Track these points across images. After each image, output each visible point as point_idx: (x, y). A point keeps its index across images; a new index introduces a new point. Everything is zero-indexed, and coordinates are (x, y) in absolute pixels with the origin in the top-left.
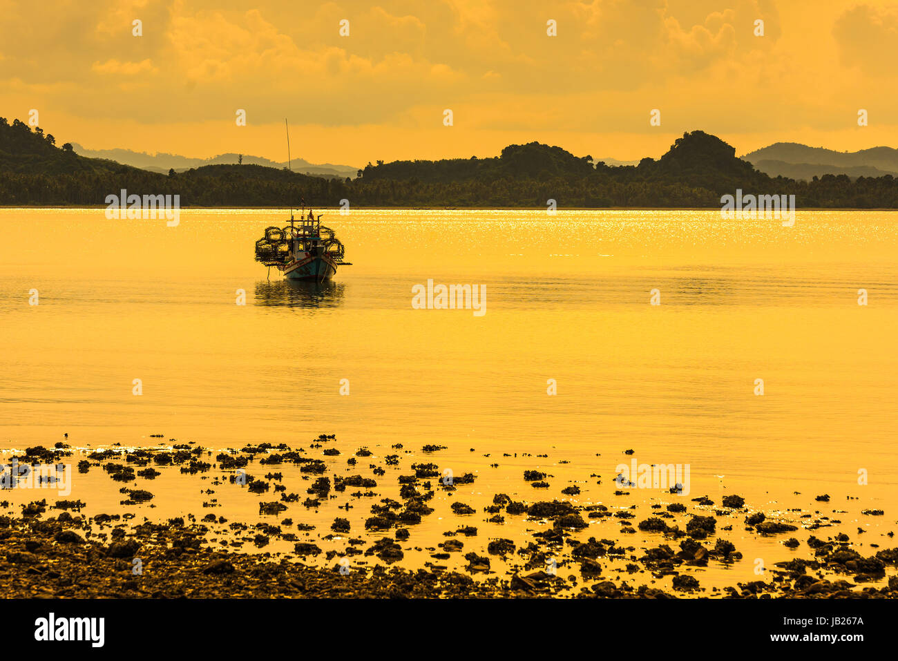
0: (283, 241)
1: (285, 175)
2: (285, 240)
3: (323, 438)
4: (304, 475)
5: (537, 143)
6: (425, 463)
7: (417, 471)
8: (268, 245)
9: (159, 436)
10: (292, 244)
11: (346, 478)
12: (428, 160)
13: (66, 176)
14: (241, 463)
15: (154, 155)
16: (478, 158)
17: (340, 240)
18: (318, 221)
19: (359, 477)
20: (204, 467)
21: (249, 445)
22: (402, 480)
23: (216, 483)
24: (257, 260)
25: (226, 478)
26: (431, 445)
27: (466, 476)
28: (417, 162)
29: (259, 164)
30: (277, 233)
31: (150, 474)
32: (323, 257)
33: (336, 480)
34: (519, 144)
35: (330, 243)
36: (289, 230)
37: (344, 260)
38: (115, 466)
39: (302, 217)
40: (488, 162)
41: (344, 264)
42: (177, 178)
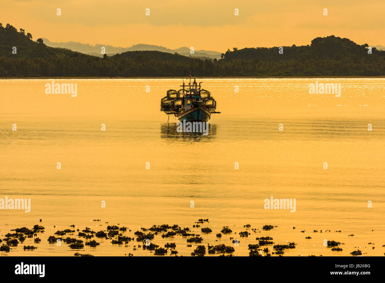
0: (178, 99)
1: (176, 57)
2: (180, 98)
3: (201, 221)
4: (189, 244)
5: (333, 36)
6: (265, 237)
7: (260, 241)
8: (168, 101)
9: (99, 220)
10: (183, 100)
11: (216, 246)
12: (265, 47)
13: (39, 59)
14: (150, 237)
15: (94, 46)
16: (297, 46)
17: (214, 98)
18: (200, 86)
19: (224, 245)
20: (127, 240)
21: (155, 226)
22: (251, 247)
23: (135, 249)
24: (162, 110)
25: (140, 246)
26: (269, 225)
27: (290, 244)
28: (258, 48)
29: (160, 51)
30: (174, 94)
31: (93, 244)
32: (202, 108)
33: (209, 247)
34: (322, 37)
35: (208, 100)
36: (182, 92)
37: (216, 111)
38: (71, 239)
39: (189, 84)
40: (303, 49)
41: (216, 113)
42: (108, 60)
